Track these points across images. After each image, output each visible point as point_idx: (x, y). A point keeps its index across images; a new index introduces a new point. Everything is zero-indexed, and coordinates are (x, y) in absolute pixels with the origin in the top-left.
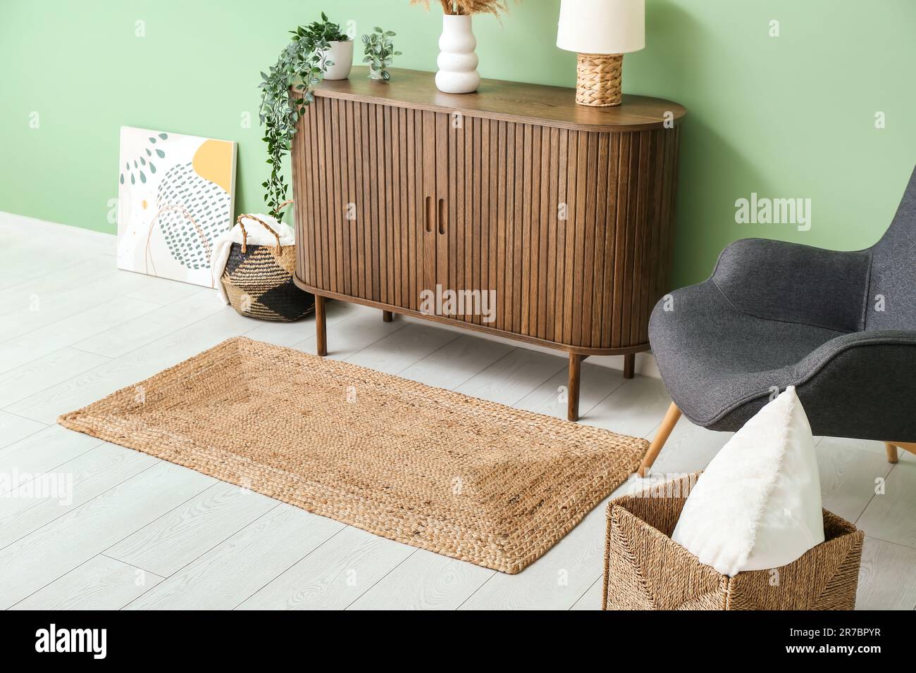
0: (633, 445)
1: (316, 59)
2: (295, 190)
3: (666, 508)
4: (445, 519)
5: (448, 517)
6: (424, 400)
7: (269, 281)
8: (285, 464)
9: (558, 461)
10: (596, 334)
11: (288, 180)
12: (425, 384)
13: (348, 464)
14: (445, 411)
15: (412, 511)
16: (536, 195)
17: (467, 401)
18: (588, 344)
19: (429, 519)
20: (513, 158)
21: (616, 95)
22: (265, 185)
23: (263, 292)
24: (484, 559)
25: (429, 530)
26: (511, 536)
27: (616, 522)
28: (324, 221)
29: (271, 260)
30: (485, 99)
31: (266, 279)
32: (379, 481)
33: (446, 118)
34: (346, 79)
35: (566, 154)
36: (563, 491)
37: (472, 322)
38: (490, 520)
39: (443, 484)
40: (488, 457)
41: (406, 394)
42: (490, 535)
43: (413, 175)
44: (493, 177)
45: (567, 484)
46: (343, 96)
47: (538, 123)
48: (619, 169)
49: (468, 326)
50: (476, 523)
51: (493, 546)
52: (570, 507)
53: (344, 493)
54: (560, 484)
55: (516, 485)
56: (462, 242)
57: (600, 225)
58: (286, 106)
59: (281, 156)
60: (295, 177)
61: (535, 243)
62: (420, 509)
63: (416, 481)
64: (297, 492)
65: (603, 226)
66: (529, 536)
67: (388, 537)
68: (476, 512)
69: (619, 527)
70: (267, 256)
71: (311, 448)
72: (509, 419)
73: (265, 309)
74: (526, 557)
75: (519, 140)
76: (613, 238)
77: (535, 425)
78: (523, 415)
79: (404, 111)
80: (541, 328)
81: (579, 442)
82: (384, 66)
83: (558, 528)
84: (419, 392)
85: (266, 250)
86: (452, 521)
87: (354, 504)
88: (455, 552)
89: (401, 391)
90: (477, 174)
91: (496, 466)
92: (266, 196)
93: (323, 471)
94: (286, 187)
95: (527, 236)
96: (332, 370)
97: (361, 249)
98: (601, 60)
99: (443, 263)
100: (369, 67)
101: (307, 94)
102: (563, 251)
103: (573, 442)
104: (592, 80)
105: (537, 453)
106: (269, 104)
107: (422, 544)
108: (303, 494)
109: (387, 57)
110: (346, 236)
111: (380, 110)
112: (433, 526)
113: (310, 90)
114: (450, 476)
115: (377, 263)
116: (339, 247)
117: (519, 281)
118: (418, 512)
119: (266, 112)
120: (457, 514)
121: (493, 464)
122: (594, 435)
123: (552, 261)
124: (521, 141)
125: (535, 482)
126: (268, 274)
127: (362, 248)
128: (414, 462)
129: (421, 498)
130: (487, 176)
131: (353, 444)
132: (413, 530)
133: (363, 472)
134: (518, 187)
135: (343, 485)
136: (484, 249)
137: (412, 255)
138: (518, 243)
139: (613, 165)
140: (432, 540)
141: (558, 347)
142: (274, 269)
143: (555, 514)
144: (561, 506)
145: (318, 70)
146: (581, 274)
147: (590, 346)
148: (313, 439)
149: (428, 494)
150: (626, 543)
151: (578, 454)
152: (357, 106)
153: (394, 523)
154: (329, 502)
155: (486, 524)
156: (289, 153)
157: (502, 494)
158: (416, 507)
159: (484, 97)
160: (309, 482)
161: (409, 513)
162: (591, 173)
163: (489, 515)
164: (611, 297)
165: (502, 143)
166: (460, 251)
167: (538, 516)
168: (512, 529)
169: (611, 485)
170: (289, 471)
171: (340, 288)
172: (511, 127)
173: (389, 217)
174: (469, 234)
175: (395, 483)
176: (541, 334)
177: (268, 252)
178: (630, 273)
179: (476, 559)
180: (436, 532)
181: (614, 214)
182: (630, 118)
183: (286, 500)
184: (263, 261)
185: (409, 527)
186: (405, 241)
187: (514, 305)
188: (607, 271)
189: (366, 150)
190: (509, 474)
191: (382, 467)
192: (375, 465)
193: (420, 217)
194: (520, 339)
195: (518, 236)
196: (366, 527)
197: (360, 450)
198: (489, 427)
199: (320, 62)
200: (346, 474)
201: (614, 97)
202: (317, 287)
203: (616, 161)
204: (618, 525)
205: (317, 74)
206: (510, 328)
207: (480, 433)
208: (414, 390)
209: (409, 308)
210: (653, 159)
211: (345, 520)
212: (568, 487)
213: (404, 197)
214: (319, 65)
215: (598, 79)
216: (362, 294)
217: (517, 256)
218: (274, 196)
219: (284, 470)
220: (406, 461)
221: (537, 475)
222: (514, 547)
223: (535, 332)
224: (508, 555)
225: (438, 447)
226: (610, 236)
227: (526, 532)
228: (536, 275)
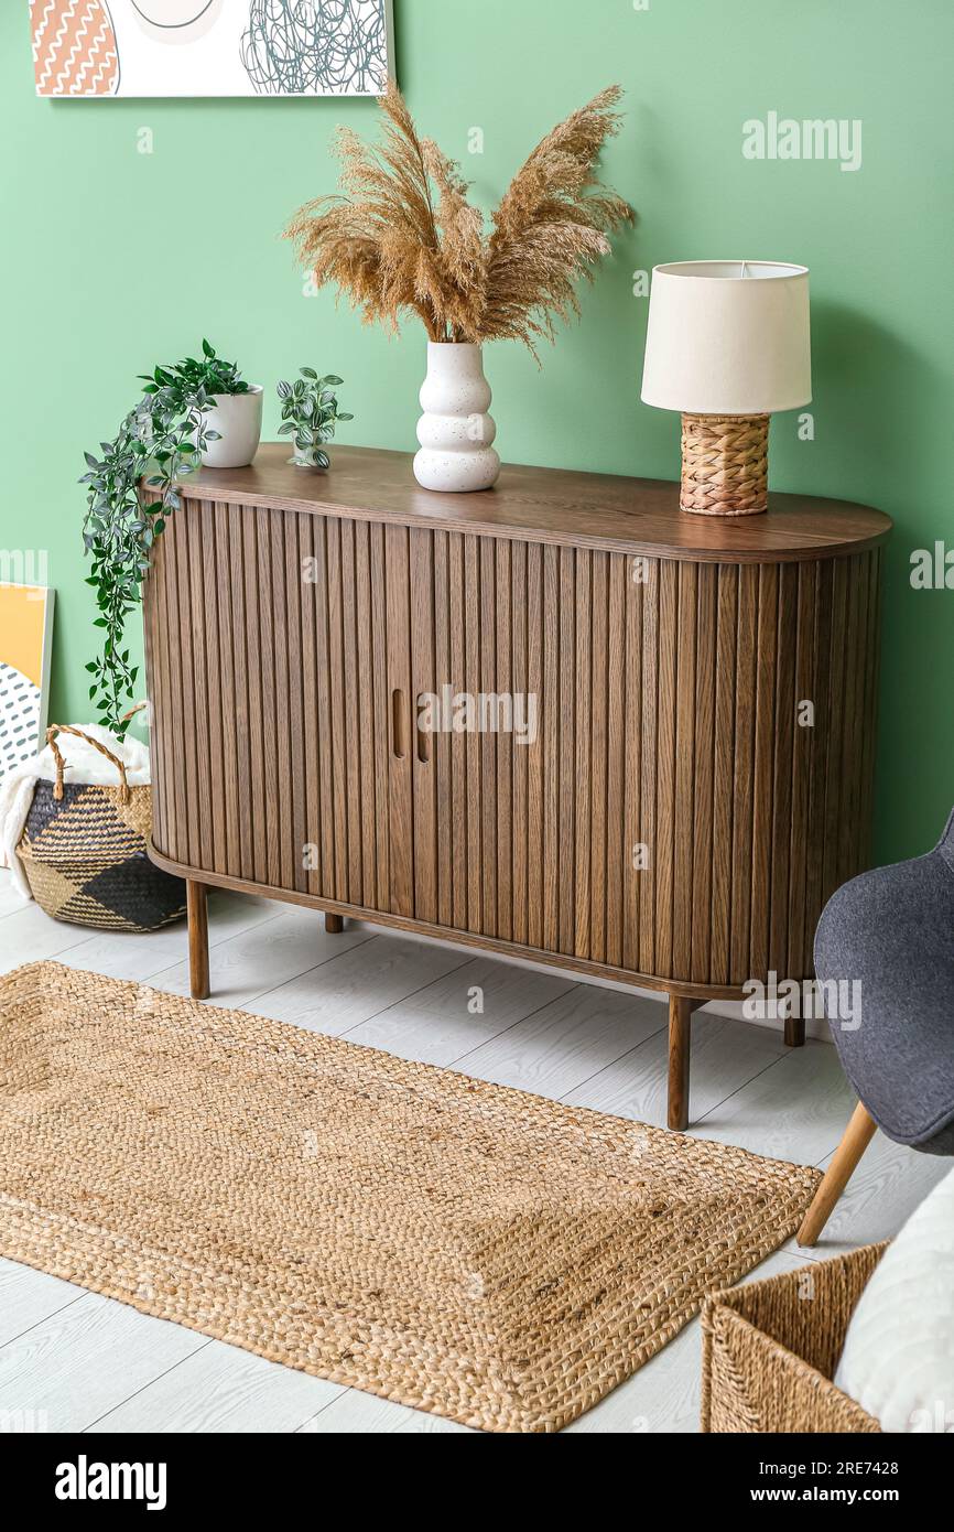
0: (792, 1180)
1: (187, 427)
2: (150, 677)
3: (827, 1313)
4: (406, 1328)
5: (413, 1323)
6: (388, 1085)
7: (105, 852)
8: (101, 1212)
9: (641, 1212)
10: (719, 955)
11: (138, 659)
12: (393, 1054)
13: (227, 1214)
14: (427, 1109)
15: (342, 1310)
16: (599, 685)
17: (472, 1089)
18: (704, 978)
19: (375, 1328)
20: (555, 614)
21: (757, 493)
22: (91, 667)
23: (93, 874)
24: (476, 1413)
25: (373, 1351)
26: (534, 1365)
27: (721, 1342)
28: (202, 736)
29: (109, 813)
30: (509, 503)
31: (100, 850)
32: (284, 1250)
33: (429, 536)
34: (248, 467)
35: (655, 606)
36: (647, 1272)
37: (482, 933)
38: (497, 1331)
39: (409, 1256)
40: (502, 1200)
41: (355, 1075)
42: (493, 1362)
43: (367, 648)
44: (519, 650)
45: (656, 1258)
46: (236, 497)
47: (601, 545)
48: (758, 635)
49: (474, 940)
50: (466, 1336)
51: (497, 1385)
52: (657, 1305)
53: (210, 1273)
54: (641, 1258)
55: (555, 1258)
56: (461, 778)
57: (722, 743)
58: (131, 518)
59: (124, 612)
60: (149, 653)
61: (598, 778)
62: (359, 1307)
63: (357, 1248)
64: (120, 1271)
65: (728, 747)
66: (570, 1365)
67: (290, 1363)
68: (468, 1313)
69: (727, 1351)
70: (103, 806)
71: (157, 1182)
72: (552, 1125)
73: (96, 908)
74: (560, 1408)
75: (567, 580)
76: (749, 769)
77: (602, 1137)
78: (579, 1118)
79: (351, 526)
80: (614, 946)
81: (685, 1172)
82: (318, 441)
83: (630, 1348)
84: (380, 1070)
85: (101, 793)
86: (420, 1333)
87: (230, 1296)
88: (419, 1396)
89: (345, 1069)
90: (488, 647)
91: (518, 1219)
92: (93, 690)
93: (176, 1228)
94: (135, 671)
95: (583, 765)
96: (216, 1027)
97: (271, 791)
98: (725, 426)
99: (425, 818)
100: (290, 444)
101: (169, 494)
102: (652, 793)
103: (674, 1172)
104: (709, 464)
105: (600, 1193)
106: (99, 513)
107: (356, 1379)
108: (131, 1275)
109: (324, 425)
110: (243, 766)
111: (304, 523)
112: (382, 1343)
113: (174, 487)
114: (425, 1239)
115: (303, 818)
116: (231, 787)
117: (571, 853)
118: (353, 1313)
119: (94, 530)
120: (432, 1317)
121: (511, 1216)
122: (716, 1160)
123: (631, 812)
124: (571, 582)
125: (593, 1254)
126: (104, 840)
127: (274, 791)
128: (357, 1211)
129: (363, 1284)
130: (507, 650)
131: (241, 1173)
132: (341, 1350)
133: (254, 1231)
134: (566, 669)
135: (213, 1258)
136: (503, 789)
137: (367, 801)
138: (567, 778)
139: (746, 627)
140: (376, 1372)
141: (645, 983)
142: (115, 829)
143: (626, 1318)
144: (639, 1304)
145: (190, 448)
146: (687, 840)
147: (709, 982)
148: (163, 1163)
149: (377, 1275)
150: (741, 1386)
151: (683, 1198)
152: (262, 516)
153: (303, 1335)
154: (180, 1292)
155: (486, 1339)
156: (139, 606)
157: (524, 1277)
158: (351, 1303)
159: (506, 498)
160: (145, 1251)
161: (337, 1315)
162: (705, 641)
163: (494, 1321)
164: (747, 885)
165: (534, 585)
166: (458, 795)
167: (592, 1325)
168: (538, 1350)
169: (743, 1262)
170: (109, 1228)
171: (233, 868)
172: (551, 554)
173: (324, 728)
174: (474, 763)
175: (313, 1253)
176: (613, 957)
177: (104, 797)
178: (783, 837)
179: (461, 1412)
180: (387, 1353)
181: (749, 723)
182: (781, 538)
183: (97, 1286)
184: (94, 815)
185: (334, 1344)
186: (353, 774)
187: (562, 900)
188: (740, 834)
189: (279, 600)
190: (542, 1235)
191: (293, 1220)
192: (278, 1216)
193: (381, 729)
194: (573, 966)
195: (566, 766)
196: (248, 1344)
197: (252, 1186)
198: (510, 1140)
199: (195, 433)
200: (219, 1234)
201: (753, 498)
202: (189, 865)
203: (752, 620)
204: (725, 1347)
205: (187, 456)
206: (554, 947)
207: (492, 1152)
208: (370, 1066)
209: (362, 905)
210: (825, 615)
211: (209, 1328)
212: (656, 1263)
213: (351, 691)
214: (193, 438)
215: (720, 463)
216: (274, 878)
217: (566, 803)
218: (110, 689)
219: (100, 1226)
220: (341, 1207)
221: (597, 1238)
222: (539, 1388)
223: (602, 953)
224: (526, 1403)
225: (407, 1181)
226: (743, 766)
227: (565, 1355)
228: (602, 841)
